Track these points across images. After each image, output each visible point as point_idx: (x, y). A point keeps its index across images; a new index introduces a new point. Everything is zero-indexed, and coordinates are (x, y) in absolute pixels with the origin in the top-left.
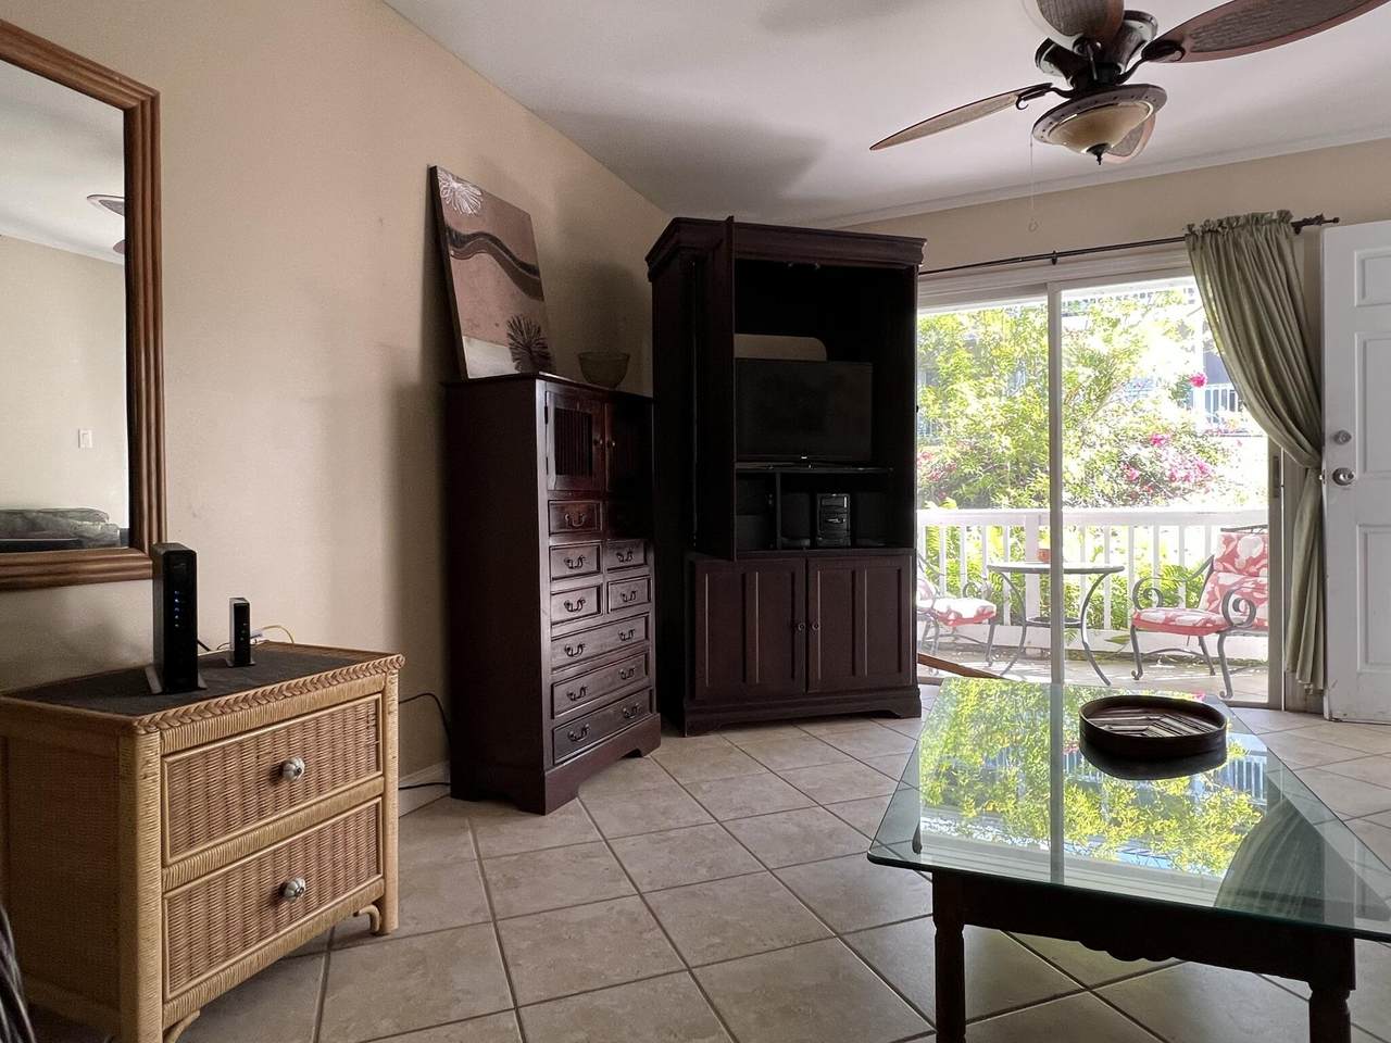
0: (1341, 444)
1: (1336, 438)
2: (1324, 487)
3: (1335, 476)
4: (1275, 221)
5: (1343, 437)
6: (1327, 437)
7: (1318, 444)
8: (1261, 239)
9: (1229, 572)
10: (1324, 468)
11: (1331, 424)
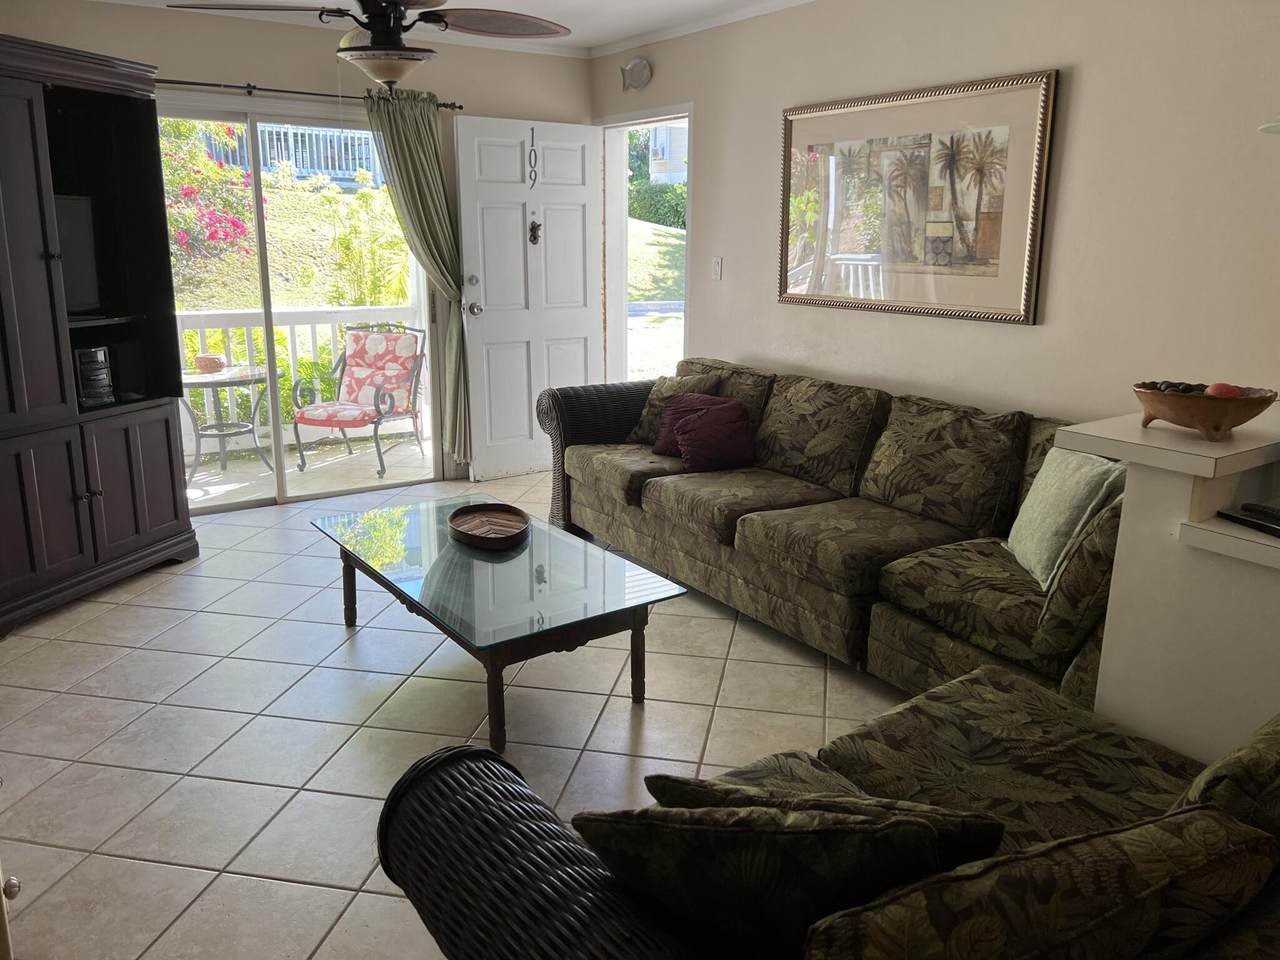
0: (473, 284)
1: (470, 280)
2: (464, 317)
3: (471, 309)
4: (426, 99)
5: (473, 280)
6: (465, 280)
7: (459, 283)
8: (418, 114)
9: (361, 366)
10: (463, 302)
11: (467, 271)
